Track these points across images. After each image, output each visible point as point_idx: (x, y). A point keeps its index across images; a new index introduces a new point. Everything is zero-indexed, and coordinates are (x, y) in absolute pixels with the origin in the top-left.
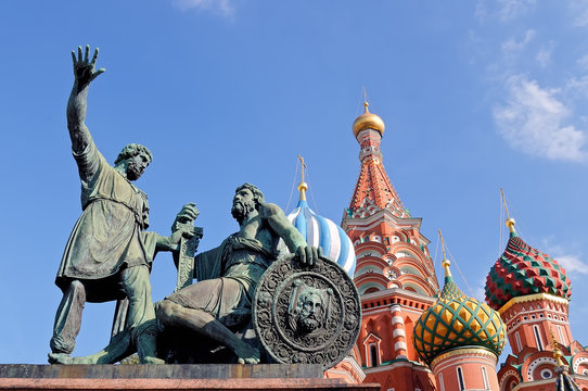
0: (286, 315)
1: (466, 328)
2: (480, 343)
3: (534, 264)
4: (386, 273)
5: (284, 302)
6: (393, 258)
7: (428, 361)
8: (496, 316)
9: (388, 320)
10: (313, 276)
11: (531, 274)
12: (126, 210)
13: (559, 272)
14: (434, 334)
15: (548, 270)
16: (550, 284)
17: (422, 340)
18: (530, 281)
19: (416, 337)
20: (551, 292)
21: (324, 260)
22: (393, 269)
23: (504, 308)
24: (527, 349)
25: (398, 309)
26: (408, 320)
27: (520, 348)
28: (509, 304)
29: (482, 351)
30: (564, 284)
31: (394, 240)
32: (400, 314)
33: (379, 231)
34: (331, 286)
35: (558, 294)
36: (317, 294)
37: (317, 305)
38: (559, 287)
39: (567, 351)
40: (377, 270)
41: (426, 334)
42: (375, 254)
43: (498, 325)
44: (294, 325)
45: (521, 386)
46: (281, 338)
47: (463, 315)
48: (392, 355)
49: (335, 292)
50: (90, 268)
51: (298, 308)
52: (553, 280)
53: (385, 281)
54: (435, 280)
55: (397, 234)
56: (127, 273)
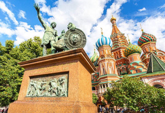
0: (70, 41)
1: (133, 50)
2: (136, 52)
3: (148, 36)
4: (119, 44)
5: (69, 38)
6: (119, 41)
7: (127, 57)
8: (139, 47)
9: (119, 52)
10: (75, 33)
11: (147, 38)
12: (50, 32)
13: (153, 37)
14: (127, 52)
15: (151, 37)
16: (151, 39)
17: (125, 53)
18: (147, 40)
19: (124, 53)
20: (152, 41)
21: (77, 29)
22: (120, 43)
23: (142, 46)
24: (146, 52)
25: (121, 49)
26: (123, 51)
27: (145, 52)
28: (143, 45)
29: (137, 53)
30: (155, 39)
31: (119, 38)
32: (121, 50)
33: (117, 37)
34: (79, 34)
35: (153, 41)
36: (76, 36)
37: (76, 38)
38: (153, 40)
39: (155, 51)
40: (117, 44)
41: (126, 52)
42: (116, 41)
43: (140, 49)
44: (72, 43)
45: (145, 58)
46: (70, 45)
47: (133, 48)
48: (121, 57)
49: (80, 35)
50: (46, 43)
51: (72, 39)
52: (152, 39)
53: (118, 45)
54: (128, 43)
55: (120, 37)
56: (51, 42)
